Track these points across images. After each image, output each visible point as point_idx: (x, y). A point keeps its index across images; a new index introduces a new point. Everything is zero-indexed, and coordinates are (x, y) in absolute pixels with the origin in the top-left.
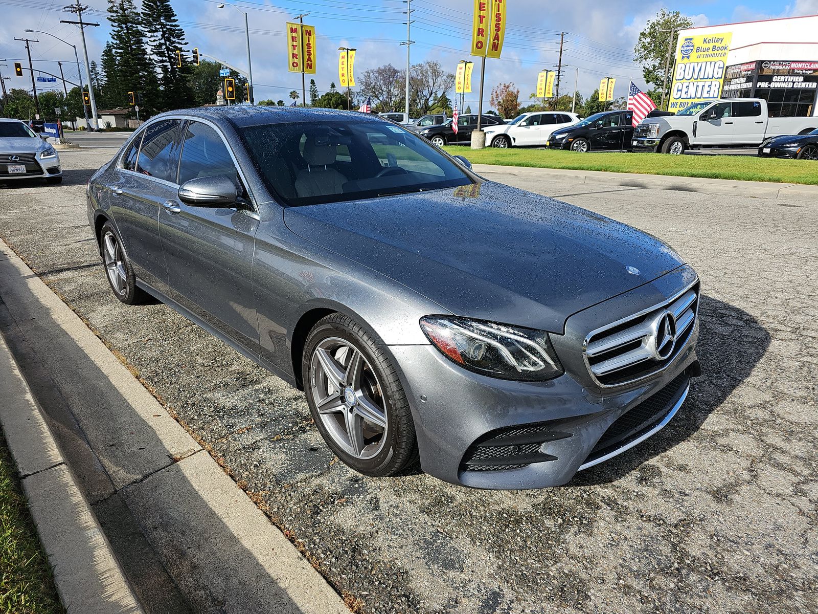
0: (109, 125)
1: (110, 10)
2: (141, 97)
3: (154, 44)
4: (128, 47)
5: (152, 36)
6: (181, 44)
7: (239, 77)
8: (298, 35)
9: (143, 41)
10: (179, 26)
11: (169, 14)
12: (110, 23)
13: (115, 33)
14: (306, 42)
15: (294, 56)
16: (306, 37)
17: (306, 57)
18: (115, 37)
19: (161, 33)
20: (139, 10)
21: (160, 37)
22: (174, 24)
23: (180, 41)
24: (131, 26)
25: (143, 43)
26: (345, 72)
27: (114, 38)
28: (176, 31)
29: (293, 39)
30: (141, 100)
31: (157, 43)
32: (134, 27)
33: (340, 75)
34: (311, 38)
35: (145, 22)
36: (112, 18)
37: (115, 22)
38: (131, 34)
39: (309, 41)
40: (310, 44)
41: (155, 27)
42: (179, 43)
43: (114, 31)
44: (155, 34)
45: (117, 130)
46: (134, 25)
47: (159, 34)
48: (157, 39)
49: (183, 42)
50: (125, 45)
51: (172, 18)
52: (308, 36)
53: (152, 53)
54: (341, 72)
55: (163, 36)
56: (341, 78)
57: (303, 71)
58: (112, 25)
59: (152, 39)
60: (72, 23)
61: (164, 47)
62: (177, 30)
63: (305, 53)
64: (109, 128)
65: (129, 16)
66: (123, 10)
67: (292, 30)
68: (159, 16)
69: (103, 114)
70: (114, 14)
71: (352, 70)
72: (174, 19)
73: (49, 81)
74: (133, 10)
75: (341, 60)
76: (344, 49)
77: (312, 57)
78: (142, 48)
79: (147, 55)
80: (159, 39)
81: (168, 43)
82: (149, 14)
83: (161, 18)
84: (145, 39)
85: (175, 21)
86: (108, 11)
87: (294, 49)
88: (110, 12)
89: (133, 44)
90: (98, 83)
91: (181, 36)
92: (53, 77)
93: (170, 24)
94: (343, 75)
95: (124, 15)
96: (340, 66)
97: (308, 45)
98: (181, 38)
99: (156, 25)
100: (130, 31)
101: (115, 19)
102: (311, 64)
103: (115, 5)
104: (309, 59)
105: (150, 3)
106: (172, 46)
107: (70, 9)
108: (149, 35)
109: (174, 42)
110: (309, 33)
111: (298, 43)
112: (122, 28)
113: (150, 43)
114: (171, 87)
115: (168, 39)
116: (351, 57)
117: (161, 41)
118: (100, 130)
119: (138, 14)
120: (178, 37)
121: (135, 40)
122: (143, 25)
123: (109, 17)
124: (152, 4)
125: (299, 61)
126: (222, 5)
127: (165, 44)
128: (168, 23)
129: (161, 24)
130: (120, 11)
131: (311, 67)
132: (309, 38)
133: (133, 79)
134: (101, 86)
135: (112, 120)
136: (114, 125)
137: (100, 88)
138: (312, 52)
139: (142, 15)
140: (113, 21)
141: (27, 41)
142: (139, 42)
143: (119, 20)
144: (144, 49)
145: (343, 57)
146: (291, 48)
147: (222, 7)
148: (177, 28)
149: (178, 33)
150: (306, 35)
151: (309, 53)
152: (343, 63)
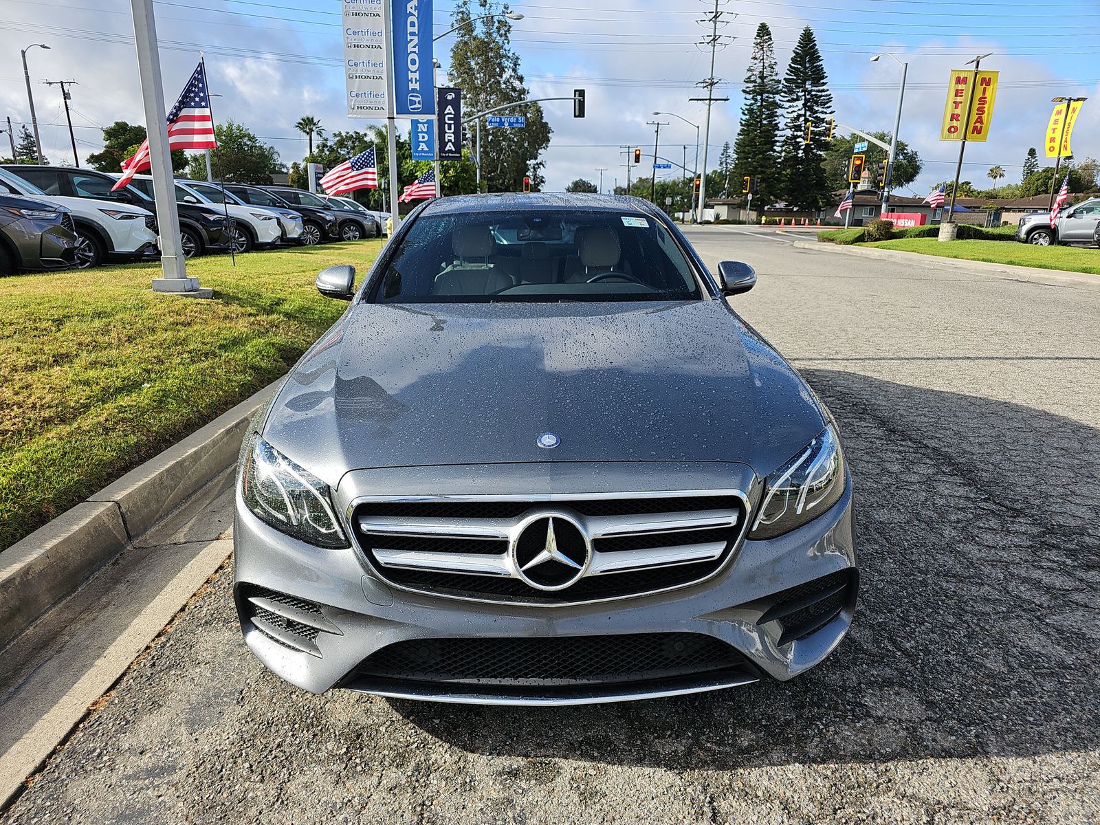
0: (717, 217)
1: (748, 81)
2: (757, 182)
3: (791, 115)
4: (758, 122)
5: (790, 107)
6: (826, 113)
7: (905, 151)
8: (967, 88)
9: (778, 114)
10: (828, 90)
11: (818, 76)
12: (744, 95)
13: (746, 107)
14: (978, 94)
15: (954, 117)
16: (979, 89)
17: (974, 117)
18: (746, 112)
19: (803, 102)
20: (781, 77)
21: (801, 106)
22: (821, 88)
23: (825, 110)
24: (767, 97)
25: (777, 116)
26: (1058, 135)
27: (744, 113)
28: (822, 98)
29: (957, 93)
30: (757, 186)
31: (795, 115)
32: (771, 98)
33: (1048, 140)
34: (989, 90)
35: (786, 90)
36: (748, 90)
37: (750, 94)
38: (765, 107)
39: (984, 93)
40: (986, 98)
41: (797, 95)
42: (822, 112)
43: (746, 105)
44: (795, 104)
45: (726, 222)
46: (771, 96)
47: (800, 104)
48: (796, 109)
49: (828, 111)
50: (754, 120)
51: (822, 81)
52: (984, 86)
53: (785, 127)
54: (1049, 134)
55: (804, 105)
56: (1048, 145)
57: (965, 139)
58: (746, 99)
59: (790, 110)
60: (701, 100)
61: (802, 119)
62: (824, 96)
63: (974, 111)
64: (718, 221)
65: (767, 85)
66: (762, 77)
67: (958, 81)
68: (804, 82)
69: (716, 204)
70: (751, 85)
71: (1070, 132)
72: (823, 83)
73: (664, 168)
74: (774, 77)
75: (1054, 117)
76: (1062, 99)
77: (985, 117)
78: (774, 123)
79: (779, 130)
80: (799, 110)
81: (808, 113)
82: (793, 79)
83: (807, 83)
84: (779, 111)
85: (824, 84)
86: (745, 81)
87: (956, 107)
88: (747, 82)
89: (765, 119)
90: (727, 168)
91: (827, 103)
92: (670, 163)
93: (816, 88)
94: (1052, 140)
95: (762, 85)
96: (1051, 126)
97: (983, 100)
98: (826, 106)
99: (798, 92)
100: (764, 103)
101: (750, 91)
102: (981, 127)
103: (754, 73)
104: (980, 120)
105: (796, 66)
106: (813, 117)
107: (702, 85)
108: (787, 105)
109: (816, 112)
110: (986, 82)
111: (965, 99)
112: (756, 100)
113: (786, 115)
114: (800, 168)
115: (811, 109)
116: (1074, 110)
117: (800, 112)
118: (708, 222)
119: (779, 82)
120: (823, 104)
121: (768, 114)
122: (782, 94)
123: (744, 89)
124: (799, 67)
125: (960, 124)
126: (877, 57)
127: (805, 115)
128: (813, 88)
129: (805, 90)
130: (759, 81)
131: (979, 132)
132: (985, 89)
133: (754, 161)
134: (729, 171)
135: (723, 212)
136: (724, 217)
137: (728, 173)
138: (986, 109)
139: (783, 82)
140: (748, 93)
141: (658, 124)
142: (772, 115)
143: (754, 91)
144: (776, 124)
145: (1059, 113)
146: (951, 105)
147: (877, 60)
148: (824, 94)
149: (824, 99)
150: (982, 85)
151: (981, 111)
152: (1056, 122)
